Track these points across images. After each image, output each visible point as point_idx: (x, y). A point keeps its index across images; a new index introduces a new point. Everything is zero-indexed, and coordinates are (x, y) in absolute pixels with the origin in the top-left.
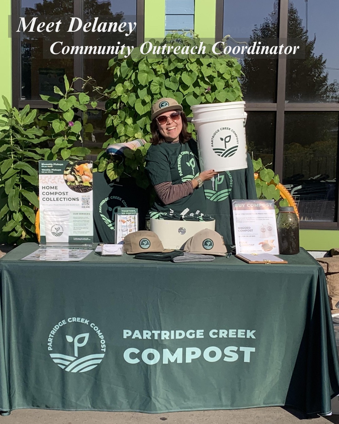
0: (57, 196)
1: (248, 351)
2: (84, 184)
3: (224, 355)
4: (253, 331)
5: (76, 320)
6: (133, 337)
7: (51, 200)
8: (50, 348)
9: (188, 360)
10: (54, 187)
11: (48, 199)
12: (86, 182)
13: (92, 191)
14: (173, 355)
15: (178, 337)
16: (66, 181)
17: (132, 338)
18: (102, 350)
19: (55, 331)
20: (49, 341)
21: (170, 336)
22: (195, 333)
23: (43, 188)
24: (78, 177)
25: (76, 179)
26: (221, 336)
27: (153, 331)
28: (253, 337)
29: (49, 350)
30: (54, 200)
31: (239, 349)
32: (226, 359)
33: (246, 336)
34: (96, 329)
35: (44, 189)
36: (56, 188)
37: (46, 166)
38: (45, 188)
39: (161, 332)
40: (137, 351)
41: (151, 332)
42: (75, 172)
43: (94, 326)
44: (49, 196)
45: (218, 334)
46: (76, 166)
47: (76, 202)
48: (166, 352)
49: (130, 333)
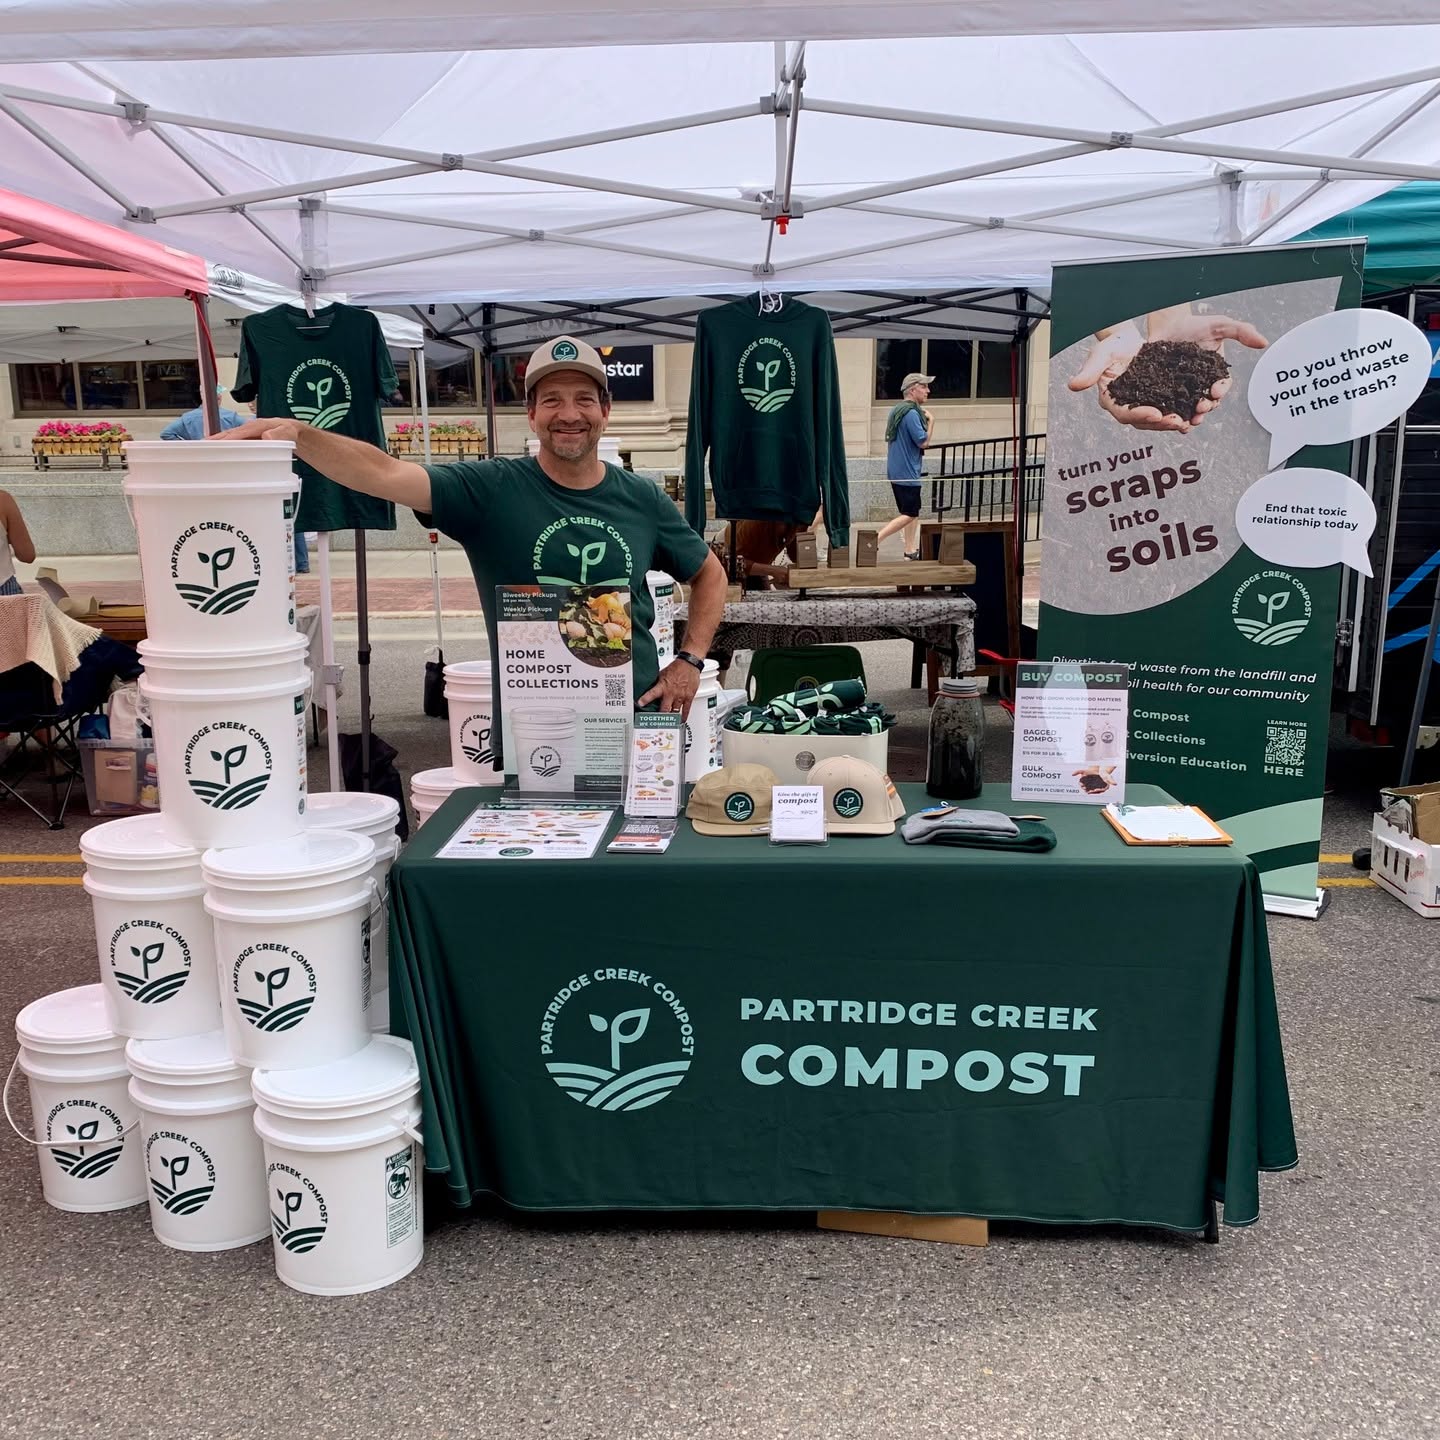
0: (544, 675)
1: (1074, 1065)
2: (611, 645)
3: (1009, 1075)
4: (1092, 1012)
5: (617, 975)
6: (768, 1017)
7: (528, 686)
8: (546, 1049)
9: (914, 1082)
10: (534, 652)
11: (521, 684)
12: (616, 640)
13: (631, 662)
14: (871, 1067)
15: (885, 1019)
16: (566, 638)
17: (765, 1018)
18: (684, 1050)
19: (559, 1004)
20: (543, 1029)
21: (864, 1016)
22: (934, 1012)
23: (508, 654)
24: (593, 627)
25: (590, 632)
26: (1002, 1024)
27: (818, 1001)
28: (1091, 1027)
29: (544, 1052)
30: (536, 686)
31: (1050, 1061)
32: (1016, 1086)
33: (1071, 1025)
34: (669, 996)
35: (510, 656)
36: (540, 654)
37: (514, 598)
38: (512, 654)
39: (840, 1004)
40: (775, 1052)
41: (815, 1004)
42: (586, 616)
43: (663, 991)
44: (525, 676)
45: (995, 1016)
46: (590, 598)
47: (590, 691)
48: (853, 1055)
49: (759, 1006)
